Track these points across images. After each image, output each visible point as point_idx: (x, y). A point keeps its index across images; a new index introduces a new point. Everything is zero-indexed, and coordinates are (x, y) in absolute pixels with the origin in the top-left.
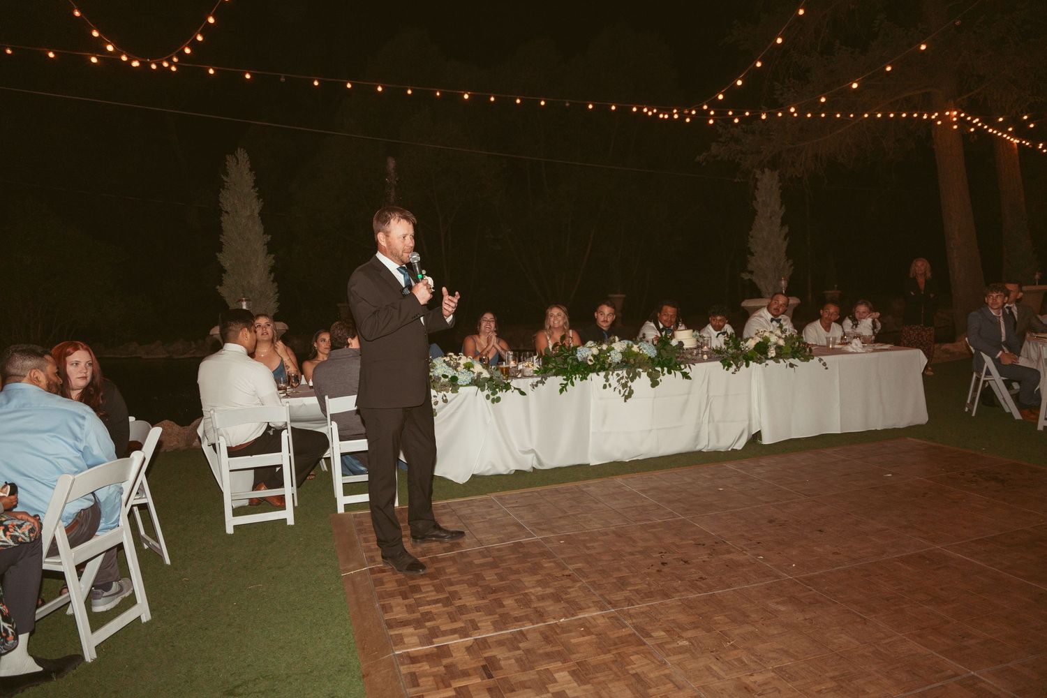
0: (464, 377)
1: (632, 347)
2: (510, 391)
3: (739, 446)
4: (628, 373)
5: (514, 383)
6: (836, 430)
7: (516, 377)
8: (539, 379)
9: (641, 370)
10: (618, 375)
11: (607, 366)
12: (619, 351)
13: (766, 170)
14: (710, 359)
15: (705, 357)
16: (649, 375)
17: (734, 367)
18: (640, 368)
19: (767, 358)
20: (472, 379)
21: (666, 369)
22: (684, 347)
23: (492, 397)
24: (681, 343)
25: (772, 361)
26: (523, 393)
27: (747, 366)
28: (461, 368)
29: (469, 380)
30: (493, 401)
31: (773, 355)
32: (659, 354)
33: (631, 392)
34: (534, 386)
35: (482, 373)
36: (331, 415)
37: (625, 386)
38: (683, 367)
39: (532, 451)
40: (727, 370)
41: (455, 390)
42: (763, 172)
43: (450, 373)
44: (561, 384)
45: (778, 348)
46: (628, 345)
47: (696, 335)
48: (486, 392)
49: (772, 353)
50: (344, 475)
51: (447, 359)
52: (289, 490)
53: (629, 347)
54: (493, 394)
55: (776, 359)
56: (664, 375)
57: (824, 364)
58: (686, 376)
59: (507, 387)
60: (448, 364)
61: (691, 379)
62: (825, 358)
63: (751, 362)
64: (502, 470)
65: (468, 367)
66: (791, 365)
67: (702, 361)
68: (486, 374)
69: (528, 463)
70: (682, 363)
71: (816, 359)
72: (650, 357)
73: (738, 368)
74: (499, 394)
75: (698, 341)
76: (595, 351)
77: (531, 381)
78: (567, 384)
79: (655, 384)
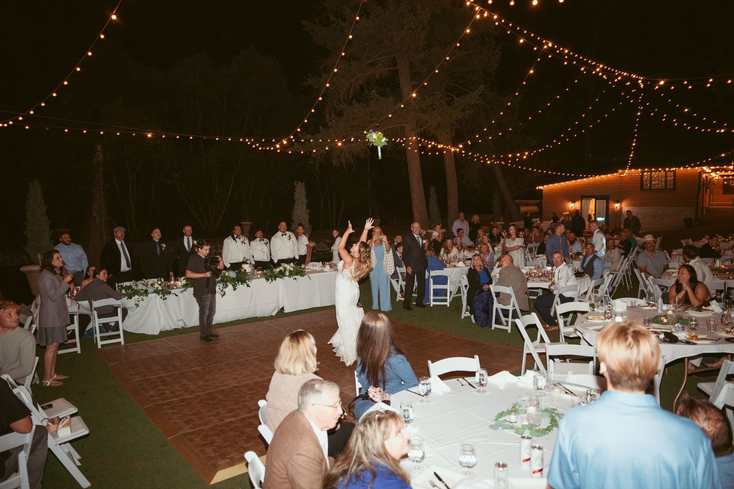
0: (150, 290)
2: (171, 295)
3: (274, 314)
4: (223, 285)
5: (173, 291)
6: (319, 305)
7: (173, 289)
8: (184, 289)
9: (228, 284)
10: (219, 286)
13: (299, 182)
14: (261, 277)
15: (259, 276)
16: (233, 285)
17: (270, 280)
18: (229, 282)
19: (285, 276)
20: (154, 290)
21: (240, 283)
23: (163, 298)
25: (288, 277)
26: (177, 295)
27: (275, 280)
28: (149, 286)
29: (153, 290)
30: (164, 299)
31: (288, 275)
32: (237, 276)
33: (225, 293)
34: (182, 292)
35: (158, 288)
36: (94, 308)
37: (222, 291)
38: (247, 281)
39: (182, 320)
40: (268, 282)
41: (147, 296)
42: (298, 183)
43: (144, 288)
45: (290, 271)
48: (161, 296)
49: (287, 274)
50: (100, 333)
51: (143, 282)
52: (77, 340)
54: (163, 296)
55: (289, 276)
56: (239, 285)
57: (310, 278)
58: (248, 286)
59: (170, 293)
60: (143, 284)
61: (250, 287)
62: (310, 275)
63: (277, 278)
64: (168, 328)
65: (152, 285)
66: (295, 279)
67: (258, 278)
68: (160, 288)
69: (180, 325)
70: (247, 279)
71: (307, 275)
72: (233, 278)
73: (272, 281)
74: (166, 296)
77: (180, 290)
79: (235, 289)
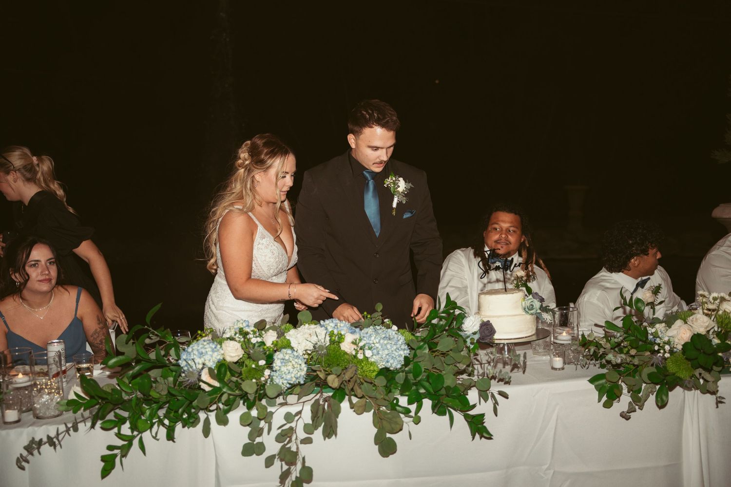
1: (341, 338)
8: (52, 431)
11: (251, 397)
12: (301, 352)
16: (378, 420)
17: (626, 399)
18: (353, 399)
21: (427, 403)
22: (496, 336)
24: (487, 328)
27: (663, 397)
34: (33, 446)
38: (474, 399)
40: (607, 405)
44: (110, 448)
46: (332, 334)
47: (531, 307)
53: (336, 340)
56: (417, 421)
58: (477, 426)
61: (490, 437)
63: (673, 390)
70: (473, 387)
72: (385, 372)
73: (638, 402)
75: (538, 318)
76: (233, 352)
78: (125, 450)
79: (387, 448)
